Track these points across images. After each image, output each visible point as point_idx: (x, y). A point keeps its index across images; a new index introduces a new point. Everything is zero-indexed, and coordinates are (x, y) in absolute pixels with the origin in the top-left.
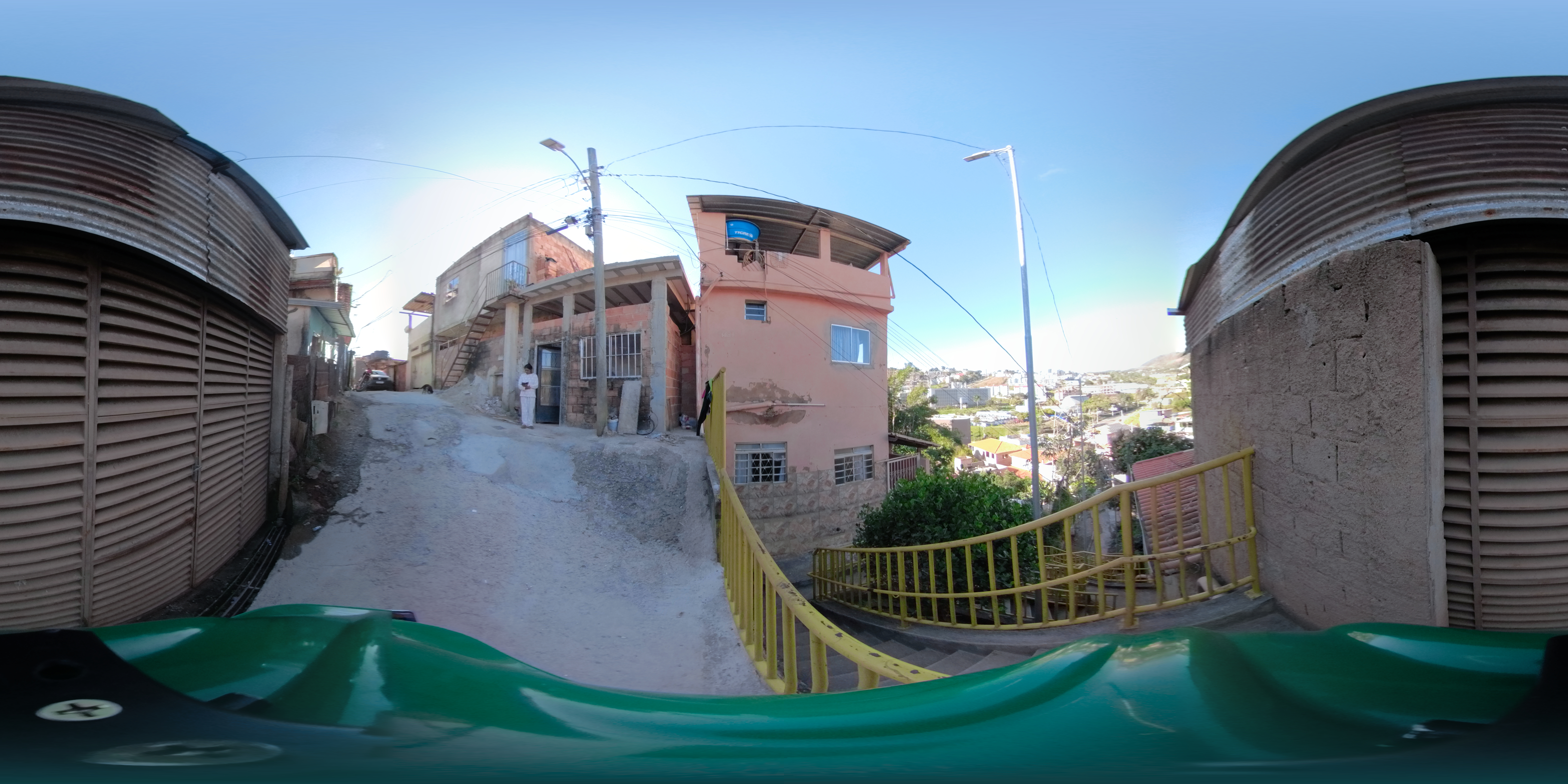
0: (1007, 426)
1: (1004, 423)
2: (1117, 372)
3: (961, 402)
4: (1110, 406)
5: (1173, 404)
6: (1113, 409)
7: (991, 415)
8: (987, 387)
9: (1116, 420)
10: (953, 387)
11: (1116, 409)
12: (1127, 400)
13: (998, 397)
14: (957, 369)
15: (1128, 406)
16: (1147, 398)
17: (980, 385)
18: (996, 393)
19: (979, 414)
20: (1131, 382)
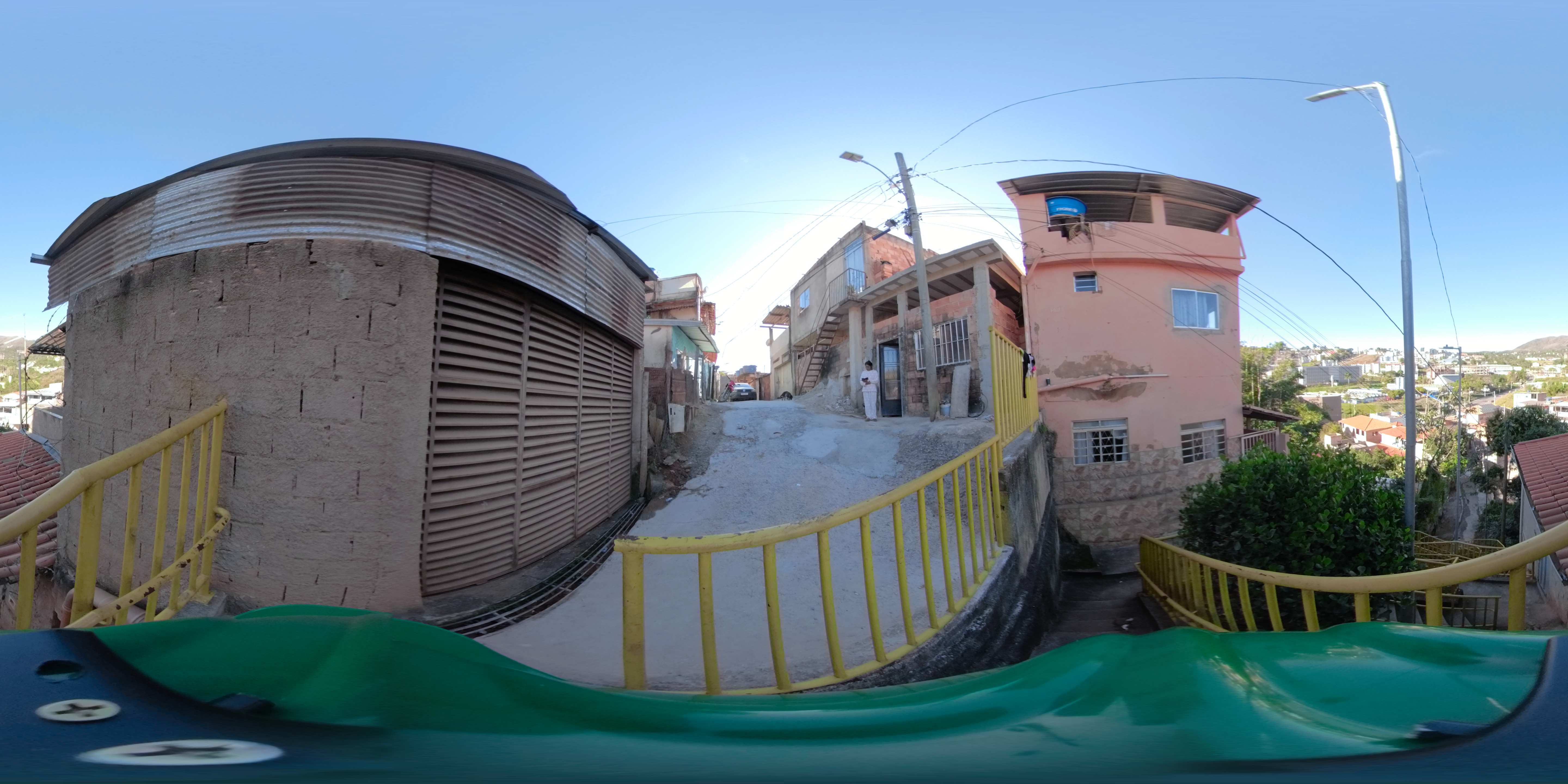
0: (1377, 404)
1: (1375, 401)
2: (1492, 353)
3: (1332, 379)
4: (1483, 387)
5: (1547, 388)
6: (1485, 389)
7: (1362, 393)
8: (1358, 364)
9: (1489, 401)
10: (1324, 365)
11: (1488, 390)
12: (1500, 381)
13: (1369, 375)
14: (1328, 347)
15: (1501, 387)
16: (1521, 380)
17: (1350, 363)
18: (1367, 371)
19: (1350, 391)
20: (1505, 364)
